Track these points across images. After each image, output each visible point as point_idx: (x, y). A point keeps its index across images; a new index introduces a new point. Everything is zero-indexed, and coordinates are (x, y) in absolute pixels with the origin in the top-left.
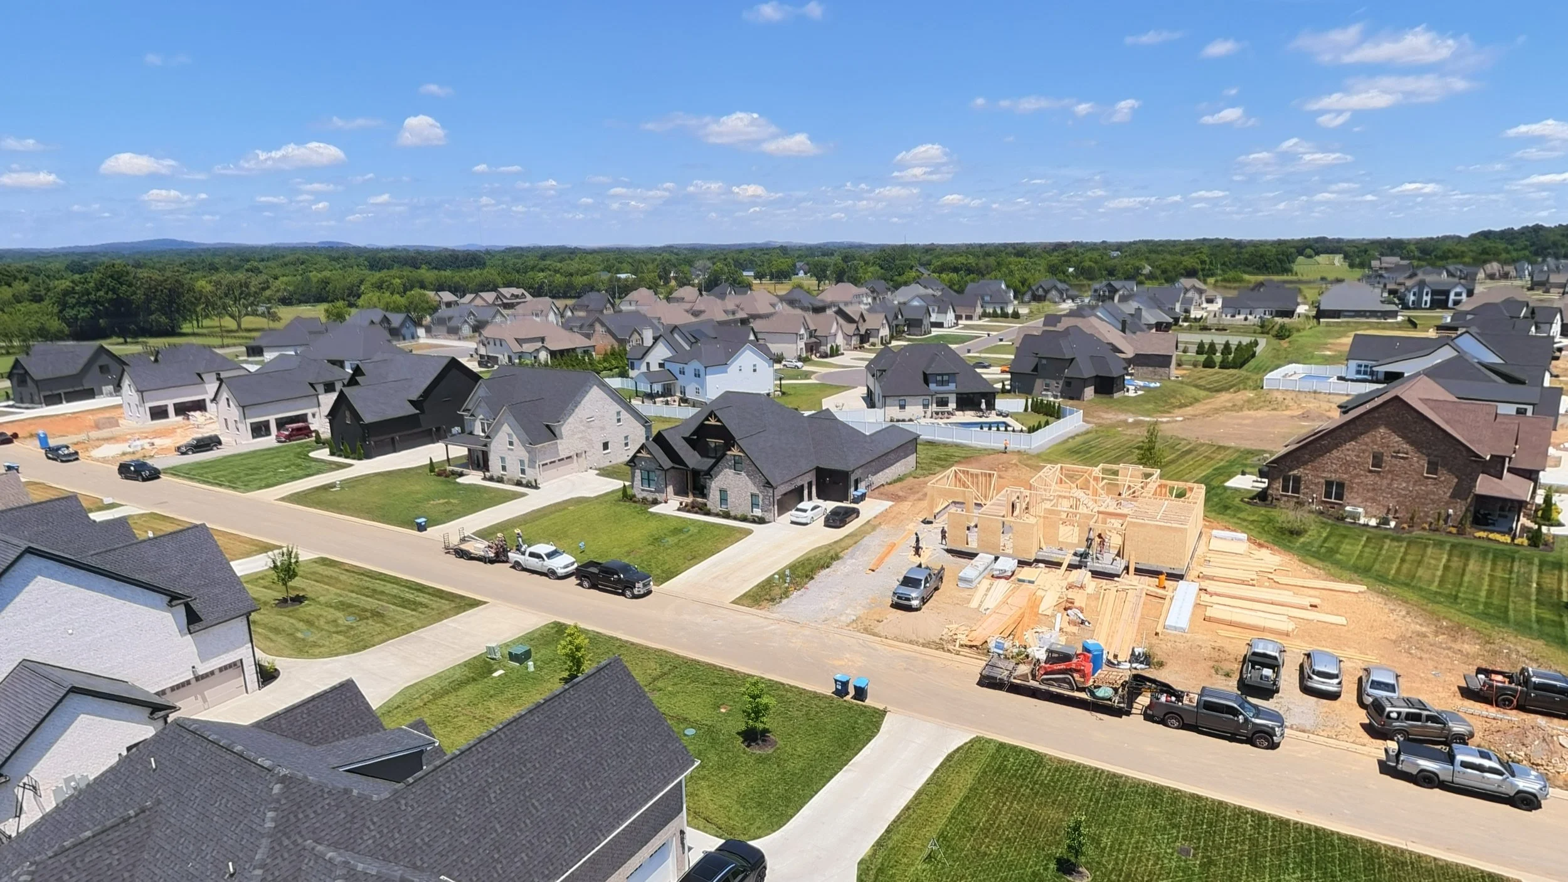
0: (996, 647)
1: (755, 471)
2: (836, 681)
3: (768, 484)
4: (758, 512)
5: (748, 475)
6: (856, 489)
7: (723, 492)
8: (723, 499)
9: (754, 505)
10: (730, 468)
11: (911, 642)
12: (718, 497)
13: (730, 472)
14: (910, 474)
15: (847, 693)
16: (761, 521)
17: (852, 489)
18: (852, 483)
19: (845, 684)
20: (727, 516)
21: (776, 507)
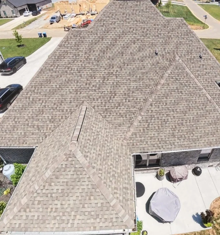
0: (73, 25)
1: (10, 4)
2: (38, 34)
3: (15, 7)
4: (15, 15)
5: (9, 6)
6: (38, 8)
7: (4, 12)
8: (5, 14)
9: (13, 13)
10: (4, 5)
11: (55, 28)
12: (3, 13)
13: (4, 6)
14: (51, 7)
15: (42, 37)
16: (16, 17)
17: (37, 8)
18: (37, 7)
19: (41, 34)
20: (7, 17)
21: (19, 13)
